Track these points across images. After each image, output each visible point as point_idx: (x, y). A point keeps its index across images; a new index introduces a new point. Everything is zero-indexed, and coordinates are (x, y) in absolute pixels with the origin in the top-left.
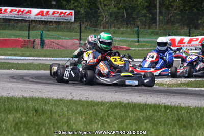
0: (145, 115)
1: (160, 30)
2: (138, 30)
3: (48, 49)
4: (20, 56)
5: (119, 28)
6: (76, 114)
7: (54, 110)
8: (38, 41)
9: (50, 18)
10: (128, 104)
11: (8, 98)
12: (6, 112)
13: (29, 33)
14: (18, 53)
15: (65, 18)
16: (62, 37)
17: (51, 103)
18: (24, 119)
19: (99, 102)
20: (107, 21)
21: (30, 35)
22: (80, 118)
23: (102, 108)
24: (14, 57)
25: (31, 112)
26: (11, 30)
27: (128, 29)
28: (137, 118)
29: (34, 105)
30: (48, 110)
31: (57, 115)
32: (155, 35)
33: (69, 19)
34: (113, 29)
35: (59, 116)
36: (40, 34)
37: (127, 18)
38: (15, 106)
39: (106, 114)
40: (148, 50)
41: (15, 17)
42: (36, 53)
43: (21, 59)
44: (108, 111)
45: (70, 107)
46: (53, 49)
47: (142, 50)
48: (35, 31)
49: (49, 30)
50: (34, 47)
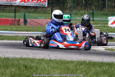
0: (102, 70)
1: (109, 12)
2: (93, 12)
3: (30, 25)
4: (9, 31)
5: (79, 11)
6: (54, 69)
7: (39, 67)
8: (22, 20)
9: (30, 4)
10: (90, 62)
11: (5, 58)
12: (5, 68)
13: (15, 14)
14: (8, 29)
15: (40, 4)
16: (39, 18)
17: (35, 62)
18: (17, 72)
19: (69, 61)
20: (70, 6)
21: (16, 16)
22: (57, 72)
23: (72, 65)
24: (5, 32)
25: (23, 68)
26: (2, 12)
27: (86, 12)
28: (97, 71)
29: (24, 63)
30: (34, 66)
31: (40, 69)
32: (105, 16)
33: (44, 4)
34: (75, 11)
35: (42, 70)
36: (24, 15)
37: (85, 3)
38: (11, 64)
39: (75, 69)
40: (100, 26)
41: (5, 3)
42: (21, 29)
43: (10, 33)
44: (76, 67)
45: (49, 65)
46: (32, 26)
47: (96, 26)
48: (20, 13)
49: (29, 13)
50: (19, 25)
